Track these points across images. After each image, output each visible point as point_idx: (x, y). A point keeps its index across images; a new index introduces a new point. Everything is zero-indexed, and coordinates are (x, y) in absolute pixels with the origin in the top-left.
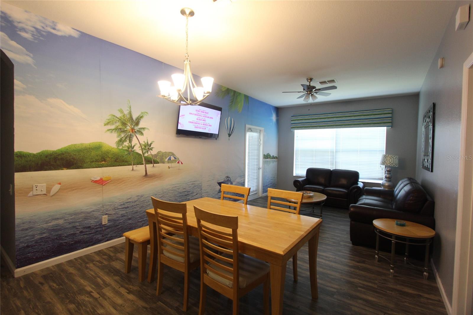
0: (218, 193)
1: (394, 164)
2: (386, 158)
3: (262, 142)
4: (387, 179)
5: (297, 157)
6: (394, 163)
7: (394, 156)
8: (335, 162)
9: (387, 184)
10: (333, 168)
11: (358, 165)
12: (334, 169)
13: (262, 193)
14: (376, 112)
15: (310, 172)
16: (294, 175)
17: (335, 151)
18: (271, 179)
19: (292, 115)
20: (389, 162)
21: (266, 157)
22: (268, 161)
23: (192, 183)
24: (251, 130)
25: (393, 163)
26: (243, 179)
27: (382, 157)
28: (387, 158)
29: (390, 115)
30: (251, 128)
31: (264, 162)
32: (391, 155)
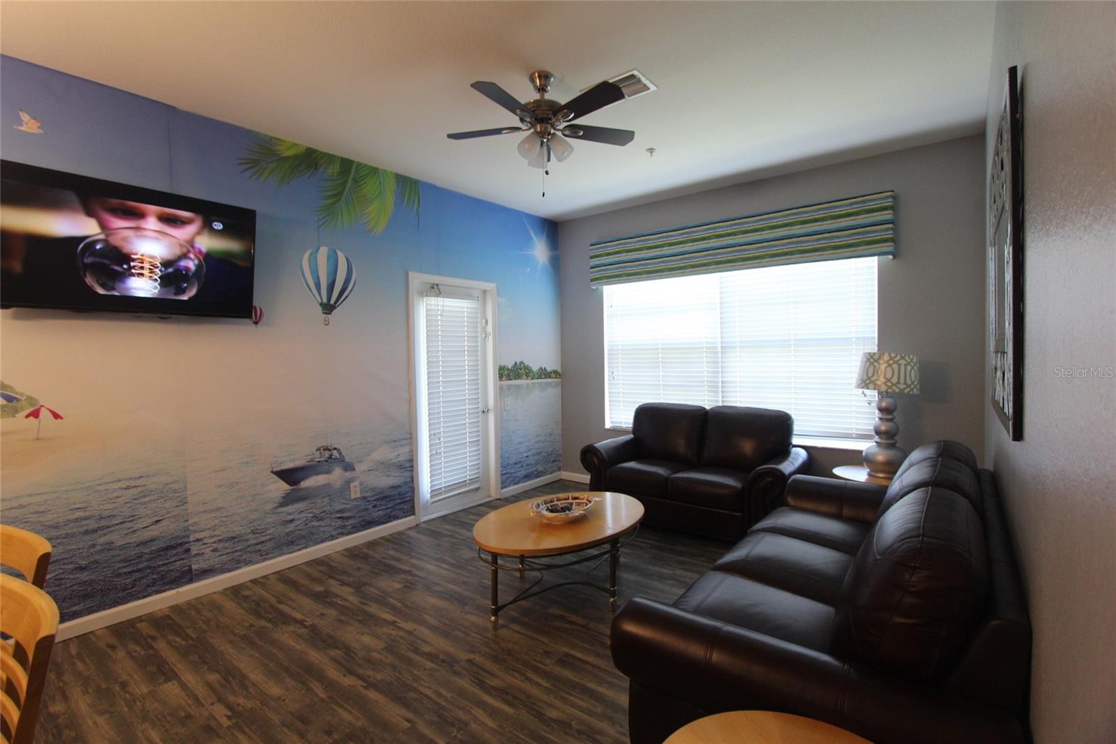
0: (276, 508)
1: (902, 386)
2: (872, 364)
3: (490, 329)
4: (880, 438)
5: (612, 370)
6: (902, 381)
7: (903, 358)
8: (722, 382)
9: (880, 458)
10: (717, 401)
11: (793, 390)
12: (720, 404)
13: (500, 486)
14: (841, 206)
15: (646, 414)
16: (608, 425)
17: (719, 345)
18: (538, 439)
19: (593, 241)
20: (885, 380)
21: (511, 373)
22: (518, 386)
23: (124, 484)
24: (434, 290)
25: (898, 382)
26: (407, 449)
27: (862, 362)
28: (876, 364)
29: (887, 215)
30: (437, 285)
31: (501, 392)
32: (890, 355)
